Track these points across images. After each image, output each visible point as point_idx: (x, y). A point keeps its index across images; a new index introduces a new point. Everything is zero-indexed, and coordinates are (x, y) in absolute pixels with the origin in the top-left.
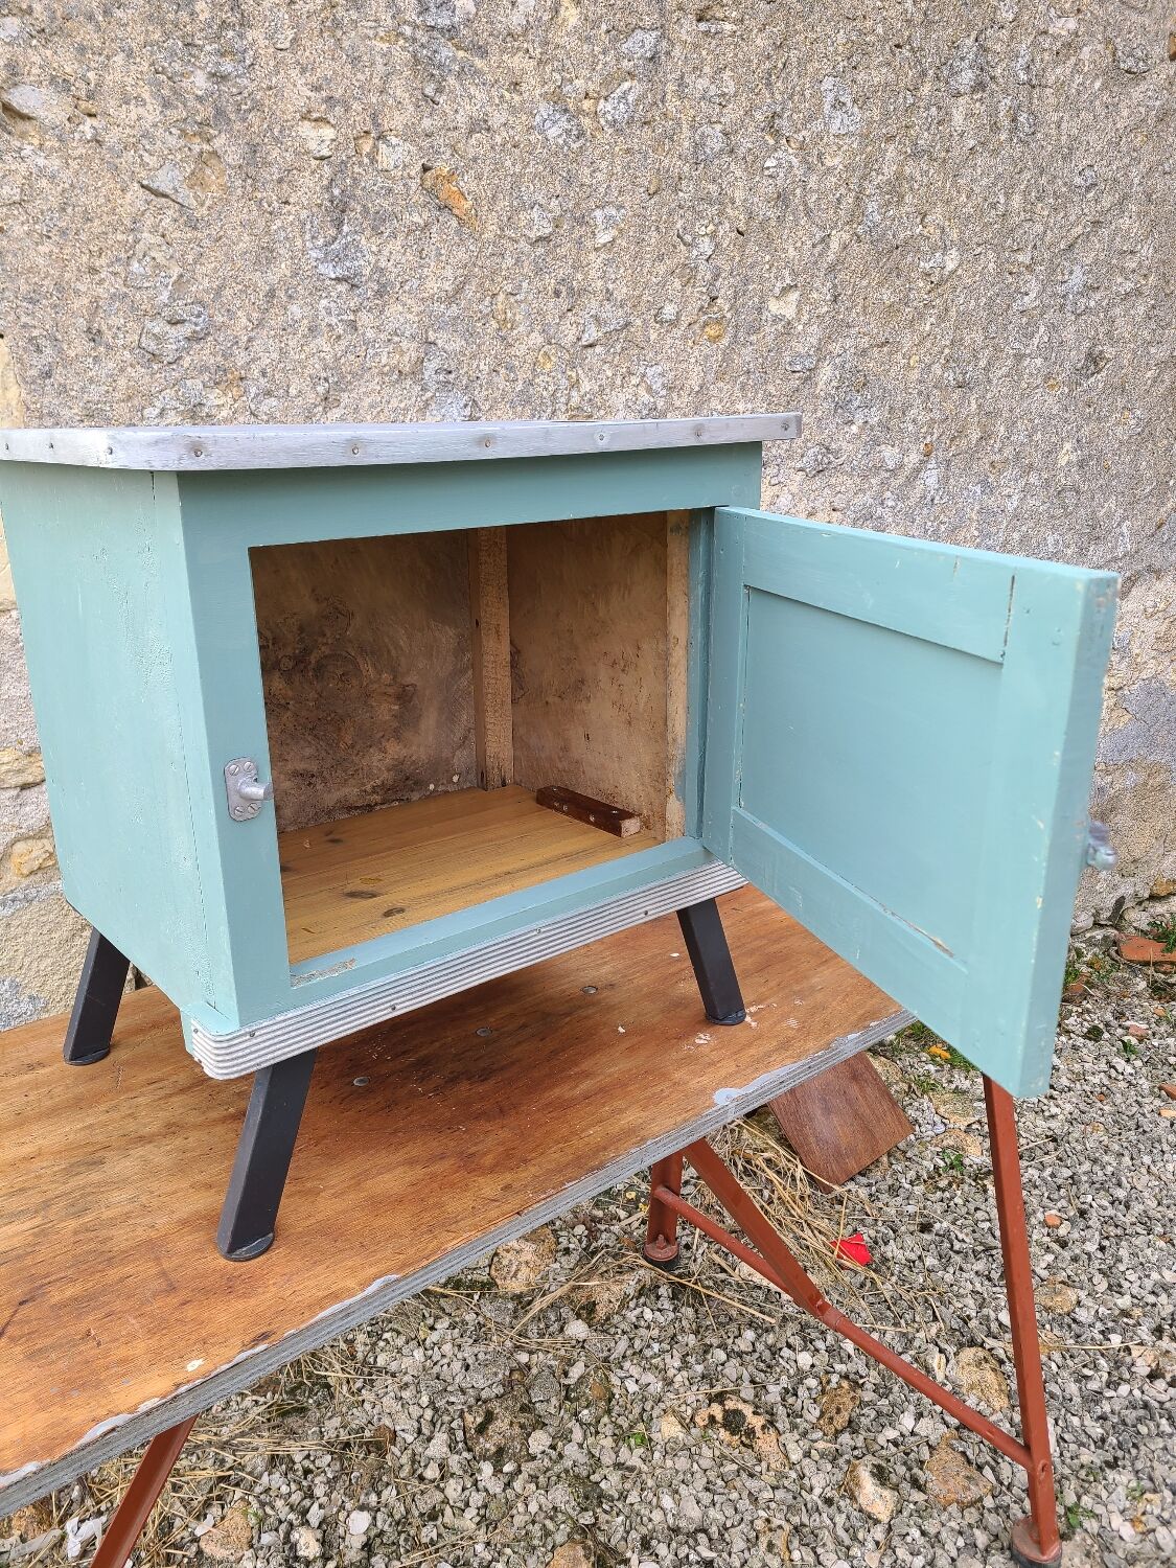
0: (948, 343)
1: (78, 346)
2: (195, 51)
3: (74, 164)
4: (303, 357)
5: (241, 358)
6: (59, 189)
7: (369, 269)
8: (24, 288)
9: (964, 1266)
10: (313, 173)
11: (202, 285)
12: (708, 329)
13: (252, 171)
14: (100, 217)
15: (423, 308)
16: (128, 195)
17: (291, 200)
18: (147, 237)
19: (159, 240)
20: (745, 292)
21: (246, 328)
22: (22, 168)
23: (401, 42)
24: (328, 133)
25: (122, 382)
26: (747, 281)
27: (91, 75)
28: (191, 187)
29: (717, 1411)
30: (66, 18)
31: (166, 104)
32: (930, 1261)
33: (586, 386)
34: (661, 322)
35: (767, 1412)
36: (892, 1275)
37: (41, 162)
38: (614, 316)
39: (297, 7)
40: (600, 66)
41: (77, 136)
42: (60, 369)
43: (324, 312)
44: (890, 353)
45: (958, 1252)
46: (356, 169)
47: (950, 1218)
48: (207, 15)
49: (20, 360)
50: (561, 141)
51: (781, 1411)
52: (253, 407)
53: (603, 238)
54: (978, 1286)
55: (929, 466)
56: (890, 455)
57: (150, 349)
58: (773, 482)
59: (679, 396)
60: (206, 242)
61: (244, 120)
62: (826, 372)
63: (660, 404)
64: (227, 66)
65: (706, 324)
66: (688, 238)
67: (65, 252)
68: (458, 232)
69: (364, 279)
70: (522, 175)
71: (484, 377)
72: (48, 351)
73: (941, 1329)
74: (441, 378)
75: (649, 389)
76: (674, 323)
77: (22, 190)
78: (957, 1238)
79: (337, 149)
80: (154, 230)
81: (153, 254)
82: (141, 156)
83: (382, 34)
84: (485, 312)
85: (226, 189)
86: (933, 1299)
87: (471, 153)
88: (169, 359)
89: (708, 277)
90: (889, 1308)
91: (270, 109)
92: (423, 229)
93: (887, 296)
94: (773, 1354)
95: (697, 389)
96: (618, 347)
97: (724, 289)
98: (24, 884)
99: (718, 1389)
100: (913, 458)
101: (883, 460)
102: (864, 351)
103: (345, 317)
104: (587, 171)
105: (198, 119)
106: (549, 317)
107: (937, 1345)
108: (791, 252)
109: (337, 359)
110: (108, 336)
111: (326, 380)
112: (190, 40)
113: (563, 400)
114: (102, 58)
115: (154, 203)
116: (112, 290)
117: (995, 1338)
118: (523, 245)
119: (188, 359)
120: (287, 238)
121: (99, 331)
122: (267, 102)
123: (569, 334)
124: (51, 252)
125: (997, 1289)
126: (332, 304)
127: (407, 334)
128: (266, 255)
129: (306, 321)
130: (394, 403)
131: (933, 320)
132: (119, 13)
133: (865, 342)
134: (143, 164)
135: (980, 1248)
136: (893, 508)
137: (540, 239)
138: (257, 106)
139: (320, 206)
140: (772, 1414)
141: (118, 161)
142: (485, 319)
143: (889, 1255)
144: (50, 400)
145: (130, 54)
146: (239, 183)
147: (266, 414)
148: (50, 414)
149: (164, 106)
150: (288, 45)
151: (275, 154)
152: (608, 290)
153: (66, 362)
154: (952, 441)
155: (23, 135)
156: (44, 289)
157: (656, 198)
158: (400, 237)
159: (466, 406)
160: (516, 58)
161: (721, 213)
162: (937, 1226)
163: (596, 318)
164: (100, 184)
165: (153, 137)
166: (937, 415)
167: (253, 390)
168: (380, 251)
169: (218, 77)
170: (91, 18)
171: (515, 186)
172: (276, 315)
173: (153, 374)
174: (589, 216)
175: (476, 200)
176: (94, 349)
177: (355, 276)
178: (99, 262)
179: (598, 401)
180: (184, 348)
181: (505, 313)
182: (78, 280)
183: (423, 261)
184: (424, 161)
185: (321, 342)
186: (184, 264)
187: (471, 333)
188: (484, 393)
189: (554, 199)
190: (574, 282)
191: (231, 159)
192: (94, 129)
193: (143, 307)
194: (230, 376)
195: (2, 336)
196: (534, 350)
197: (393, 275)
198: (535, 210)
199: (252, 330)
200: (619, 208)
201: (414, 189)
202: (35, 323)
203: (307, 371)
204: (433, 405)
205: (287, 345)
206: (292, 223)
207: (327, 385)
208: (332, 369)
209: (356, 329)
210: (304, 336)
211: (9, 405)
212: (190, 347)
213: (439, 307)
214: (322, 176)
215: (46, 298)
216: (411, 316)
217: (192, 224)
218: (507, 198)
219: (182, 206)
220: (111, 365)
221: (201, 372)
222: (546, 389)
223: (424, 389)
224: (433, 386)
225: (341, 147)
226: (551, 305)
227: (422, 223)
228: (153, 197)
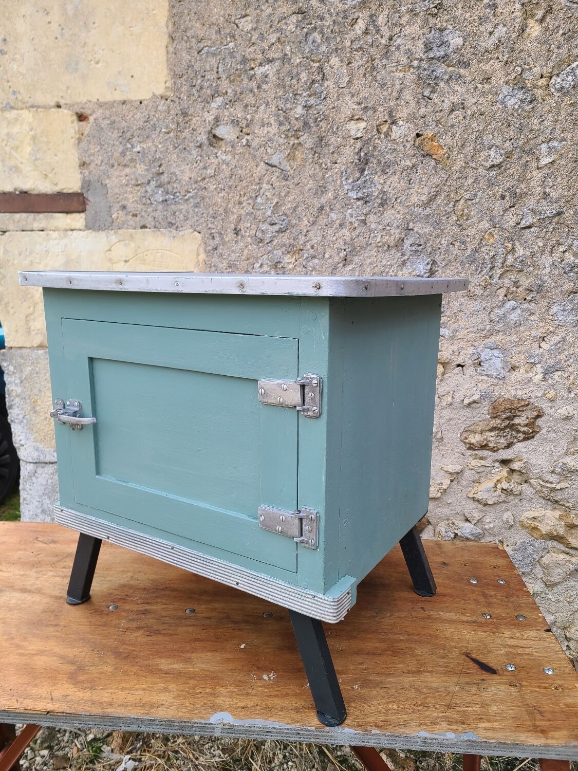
1: (230, 236)
2: (298, 97)
3: (237, 157)
4: (335, 239)
5: (302, 239)
6: (230, 168)
7: (377, 192)
8: (211, 212)
10: (351, 146)
11: (287, 207)
13: (318, 150)
14: (246, 179)
15: (407, 210)
16: (259, 168)
17: (338, 162)
18: (265, 186)
19: (270, 187)
21: (306, 225)
22: (216, 161)
23: (412, 70)
24: (363, 125)
25: (246, 252)
27: (249, 117)
28: (288, 161)
30: (241, 93)
31: (281, 124)
33: (520, 252)
37: (224, 157)
38: (548, 209)
39: (353, 64)
40: (554, 56)
41: (239, 144)
42: (221, 247)
43: (349, 216)
46: (377, 141)
48: (305, 79)
49: (205, 243)
50: (516, 107)
52: (304, 263)
53: (545, 161)
57: (259, 237)
60: (292, 186)
61: (317, 126)
64: (312, 101)
67: (230, 195)
68: (435, 168)
69: (373, 198)
70: (484, 131)
71: (443, 248)
72: (218, 239)
74: (414, 248)
77: (215, 171)
79: (366, 133)
80: (268, 182)
81: (266, 194)
82: (266, 150)
83: (400, 68)
84: (449, 211)
85: (304, 160)
87: (450, 122)
88: (268, 241)
91: (332, 118)
92: (411, 169)
96: (551, 228)
103: (359, 218)
104: (537, 121)
105: (295, 129)
106: (496, 212)
109: (352, 239)
110: (243, 232)
112: (295, 92)
113: (500, 261)
114: (254, 108)
115: (269, 170)
116: (247, 211)
118: (481, 170)
119: (276, 241)
120: (333, 181)
121: (239, 229)
122: (331, 115)
123: (510, 220)
124: (224, 196)
126: (354, 212)
127: (395, 225)
128: (321, 190)
129: (338, 221)
130: (384, 262)
132: (264, 86)
134: (267, 153)
137: (492, 166)
138: (326, 118)
141: (256, 153)
142: (448, 214)
144: (215, 260)
145: (267, 104)
146: (311, 156)
147: (311, 267)
148: (214, 266)
149: (280, 125)
150: (345, 85)
151: (333, 140)
152: (545, 193)
153: (224, 243)
155: (220, 147)
156: (219, 212)
158: (398, 174)
159: (428, 264)
160: (489, 64)
163: (533, 211)
164: (247, 164)
165: (273, 140)
168: (385, 182)
169: (307, 107)
170: (251, 91)
171: (479, 137)
172: (323, 218)
173: (259, 248)
174: (535, 149)
175: (449, 148)
176: (236, 237)
177: (367, 196)
178: (242, 199)
179: (529, 261)
180: (274, 236)
181: (463, 211)
182: (233, 207)
183: (410, 186)
184: (418, 131)
185: (345, 231)
186: (280, 196)
187: (438, 223)
188: (442, 257)
189: (508, 142)
190: (517, 190)
191: (307, 146)
192: (247, 140)
193: (259, 218)
194: (295, 249)
195: (200, 233)
196: (482, 231)
197: (391, 194)
198: (492, 149)
199: (310, 226)
200: (560, 141)
201: (408, 147)
202: (214, 227)
203: (335, 246)
204: (409, 264)
205: (327, 233)
206: (336, 173)
207: (345, 253)
208: (349, 244)
209: (366, 224)
210: (336, 228)
211: (198, 262)
212: (278, 236)
213: (418, 210)
214: (355, 147)
215: (220, 216)
216: (399, 216)
217: (286, 178)
218: (472, 145)
219: (283, 170)
220: (242, 244)
221: (281, 247)
222: (488, 254)
223: (403, 255)
224: (408, 253)
225: (368, 131)
226: (498, 204)
227: (411, 165)
228: (270, 167)
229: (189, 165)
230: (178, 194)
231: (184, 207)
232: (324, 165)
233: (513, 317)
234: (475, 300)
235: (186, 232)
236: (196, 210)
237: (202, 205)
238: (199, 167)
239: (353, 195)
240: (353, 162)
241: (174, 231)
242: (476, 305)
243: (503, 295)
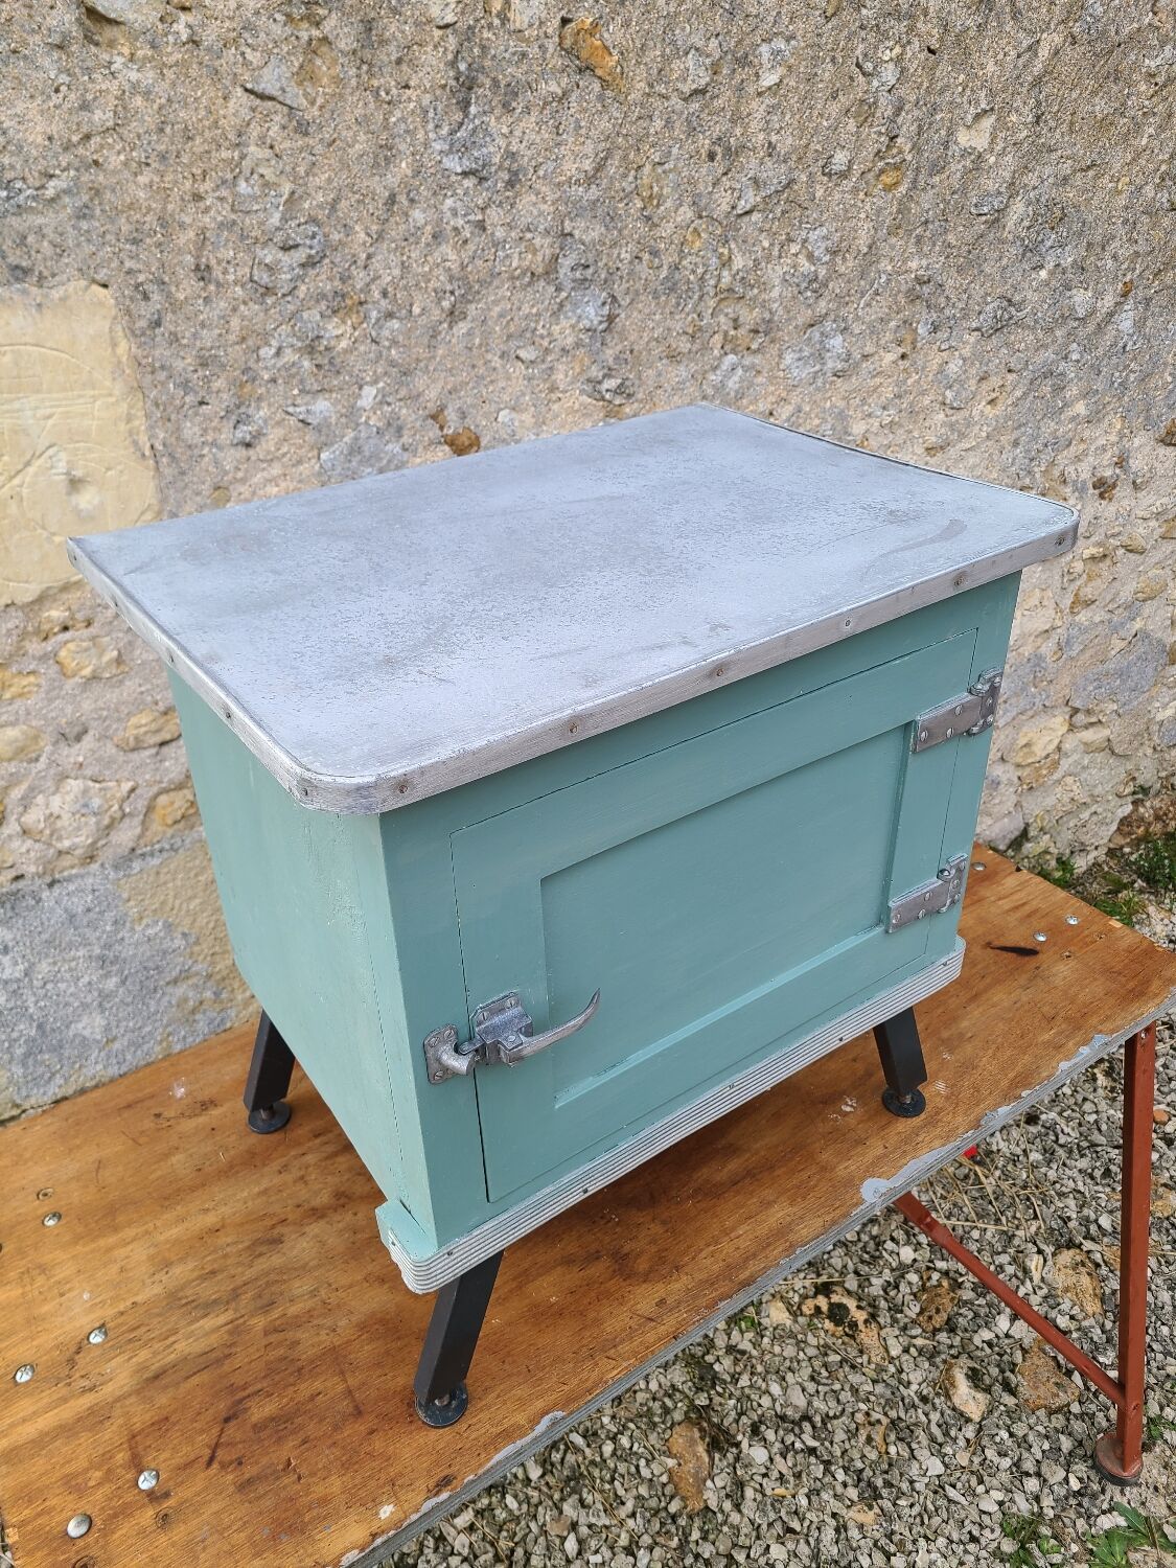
0: (1167, 156)
1: (187, 286)
3: (170, 74)
4: (427, 269)
5: (360, 278)
6: (156, 107)
7: (499, 156)
8: (126, 228)
9: (1068, 1162)
10: (435, 47)
11: (316, 200)
12: (883, 177)
13: (367, 55)
14: (202, 134)
15: (559, 194)
16: (231, 104)
17: (412, 83)
18: (253, 151)
19: (268, 153)
20: (930, 124)
21: (364, 243)
22: (113, 87)
25: (235, 322)
26: (935, 109)
28: (300, 84)
29: (822, 1302)
32: (1035, 1156)
33: (739, 262)
34: (830, 175)
35: (869, 1305)
36: (996, 1168)
37: (134, 76)
38: (774, 174)
41: (171, 39)
42: (170, 315)
43: (449, 214)
44: (1096, 177)
45: (1061, 1146)
46: (486, 34)
47: (1058, 1109)
49: (128, 312)
51: (883, 1304)
52: (374, 334)
53: (769, 79)
54: (1080, 1183)
55: (1126, 308)
56: (1081, 298)
57: (263, 283)
58: (943, 347)
59: (844, 259)
60: (319, 149)
62: (1018, 208)
63: (822, 272)
65: (882, 171)
66: (869, 67)
67: (166, 179)
68: (601, 98)
69: (493, 169)
70: (677, 14)
71: (625, 267)
72: (155, 297)
73: (1040, 1227)
74: (578, 275)
75: (810, 257)
76: (844, 175)
77: (115, 113)
78: (1062, 1131)
79: (463, 13)
80: (261, 142)
81: (261, 170)
82: (243, 54)
84: (628, 189)
85: (338, 81)
86: (1035, 1194)
88: (285, 290)
89: (889, 112)
90: (991, 1203)
92: (561, 99)
93: (1101, 106)
94: (878, 1245)
95: (865, 250)
96: (778, 211)
97: (907, 125)
98: (170, 832)
99: (824, 1278)
100: (1108, 301)
101: (1072, 309)
102: (1065, 179)
103: (472, 217)
106: (701, 187)
107: (1035, 1243)
108: (991, 68)
109: (463, 267)
110: (217, 273)
111: (452, 293)
113: (712, 282)
115: (259, 109)
116: (220, 219)
117: (1093, 1239)
118: (675, 101)
119: (303, 288)
120: (407, 132)
121: (208, 266)
123: (723, 202)
124: (152, 181)
125: (1100, 1188)
126: (459, 203)
127: (541, 228)
128: (385, 155)
129: (429, 228)
130: (526, 309)
131: (1151, 130)
133: (1066, 168)
134: (246, 63)
135: (1085, 1144)
136: (1078, 361)
137: (696, 92)
139: (444, 87)
140: (874, 1307)
141: (217, 63)
142: (627, 197)
143: (994, 1148)
144: (162, 352)
146: (353, 72)
147: (388, 339)
148: (163, 367)
151: (392, 28)
152: (770, 143)
153: (175, 306)
154: (1156, 275)
155: (112, 44)
156: (147, 227)
157: (834, 21)
158: (535, 113)
159: (604, 304)
161: (911, 29)
162: (1043, 1117)
163: (755, 181)
164: (199, 94)
165: (255, 28)
166: (1142, 247)
167: (374, 314)
168: (511, 132)
171: (669, 28)
172: (397, 224)
173: (267, 310)
174: (753, 54)
175: (622, 54)
176: (204, 289)
177: (484, 166)
178: (204, 187)
179: (751, 278)
180: (299, 276)
181: (652, 188)
182: (182, 210)
183: (559, 138)
184: (563, 13)
185: (447, 250)
186: (295, 178)
187: (612, 217)
188: (625, 285)
189: (713, 39)
190: (732, 140)
191: (343, 44)
192: (190, 27)
193: (253, 234)
194: (349, 302)
195: (105, 286)
196: (682, 228)
197: (526, 159)
198: (690, 56)
199: (371, 245)
200: (788, 40)
201: (551, 50)
202: (140, 266)
203: (431, 285)
204: (568, 307)
205: (409, 257)
206: (413, 112)
207: (453, 298)
208: (459, 279)
209: (484, 229)
210: (428, 245)
211: (119, 362)
212: (306, 275)
213: (576, 191)
214: (446, 49)
215: (150, 236)
216: (546, 206)
217: (303, 129)
218: (659, 45)
219: (291, 108)
220: (222, 304)
221: (318, 301)
222: (693, 272)
223: (558, 289)
224: (568, 285)
225: (468, 10)
226: (704, 171)
227: (560, 92)
228: (258, 101)
229: (39, 101)
230: (19, 185)
231: (47, 220)
232: (383, 93)
233: (733, 384)
234: (679, 362)
235: (71, 286)
236: (84, 225)
237: (98, 212)
238: (67, 105)
239: (454, 164)
240: (446, 85)
241: (34, 290)
242: (682, 371)
243: (719, 346)
